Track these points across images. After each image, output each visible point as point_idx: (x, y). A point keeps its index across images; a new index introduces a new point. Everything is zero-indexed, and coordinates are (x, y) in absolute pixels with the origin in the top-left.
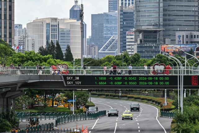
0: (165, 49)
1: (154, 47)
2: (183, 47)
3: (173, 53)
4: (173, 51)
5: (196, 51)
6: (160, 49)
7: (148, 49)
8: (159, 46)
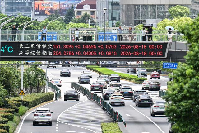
0: (40, 6)
1: (27, 4)
2: (63, 4)
3: (49, 11)
4: (50, 10)
5: (77, 9)
6: (33, 6)
7: (20, 7)
8: (32, 3)
